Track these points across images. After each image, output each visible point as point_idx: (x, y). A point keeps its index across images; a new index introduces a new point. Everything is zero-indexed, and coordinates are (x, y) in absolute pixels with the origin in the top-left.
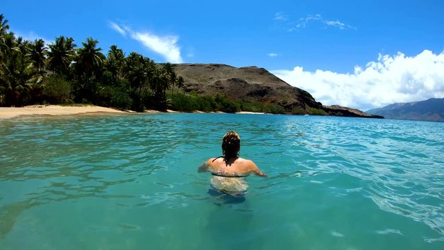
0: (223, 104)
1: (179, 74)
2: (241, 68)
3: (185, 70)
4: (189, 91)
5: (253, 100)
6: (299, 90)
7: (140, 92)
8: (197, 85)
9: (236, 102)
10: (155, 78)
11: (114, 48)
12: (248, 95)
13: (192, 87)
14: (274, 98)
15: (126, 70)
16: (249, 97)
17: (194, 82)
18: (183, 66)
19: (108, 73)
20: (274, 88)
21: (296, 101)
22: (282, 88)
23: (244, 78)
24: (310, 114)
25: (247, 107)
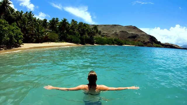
0: (117, 42)
1: (99, 29)
2: (125, 26)
3: (102, 27)
4: (103, 36)
5: (130, 40)
6: (150, 36)
7: (83, 37)
8: (107, 34)
9: (123, 41)
10: (90, 32)
11: (73, 20)
12: (128, 38)
13: (105, 35)
14: (139, 39)
15: (78, 29)
17: (106, 32)
18: (101, 26)
19: (71, 30)
20: (140, 35)
22: (143, 35)
23: (127, 30)
24: (155, 47)
25: (127, 43)
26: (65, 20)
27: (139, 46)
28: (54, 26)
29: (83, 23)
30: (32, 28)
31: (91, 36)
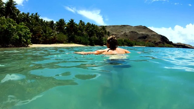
0: (127, 43)
1: (108, 30)
2: (135, 27)
3: (111, 28)
5: (141, 41)
6: (161, 35)
7: (92, 38)
8: (116, 35)
9: (133, 42)
10: (98, 33)
11: (81, 21)
12: (138, 38)
14: (150, 40)
15: (86, 30)
16: (139, 39)
17: (114, 33)
18: (110, 26)
19: (79, 31)
20: (150, 35)
22: (154, 35)
23: (137, 31)
24: (166, 47)
25: (138, 44)
26: (72, 21)
27: (150, 46)
29: (90, 24)
31: (100, 37)
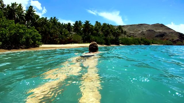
0: (144, 41)
1: (125, 29)
2: (152, 25)
3: (128, 27)
4: (130, 36)
5: (158, 39)
6: (179, 33)
8: (133, 34)
9: (150, 41)
10: (114, 32)
11: (97, 22)
12: (156, 36)
13: (131, 35)
14: (167, 37)
15: (102, 30)
16: (156, 38)
17: (132, 32)
19: (95, 32)
20: (168, 33)
21: (178, 39)
22: (171, 33)
23: (154, 29)
25: (155, 42)
26: (87, 23)
27: (167, 45)
28: (77, 29)
29: (106, 24)
30: (56, 31)
